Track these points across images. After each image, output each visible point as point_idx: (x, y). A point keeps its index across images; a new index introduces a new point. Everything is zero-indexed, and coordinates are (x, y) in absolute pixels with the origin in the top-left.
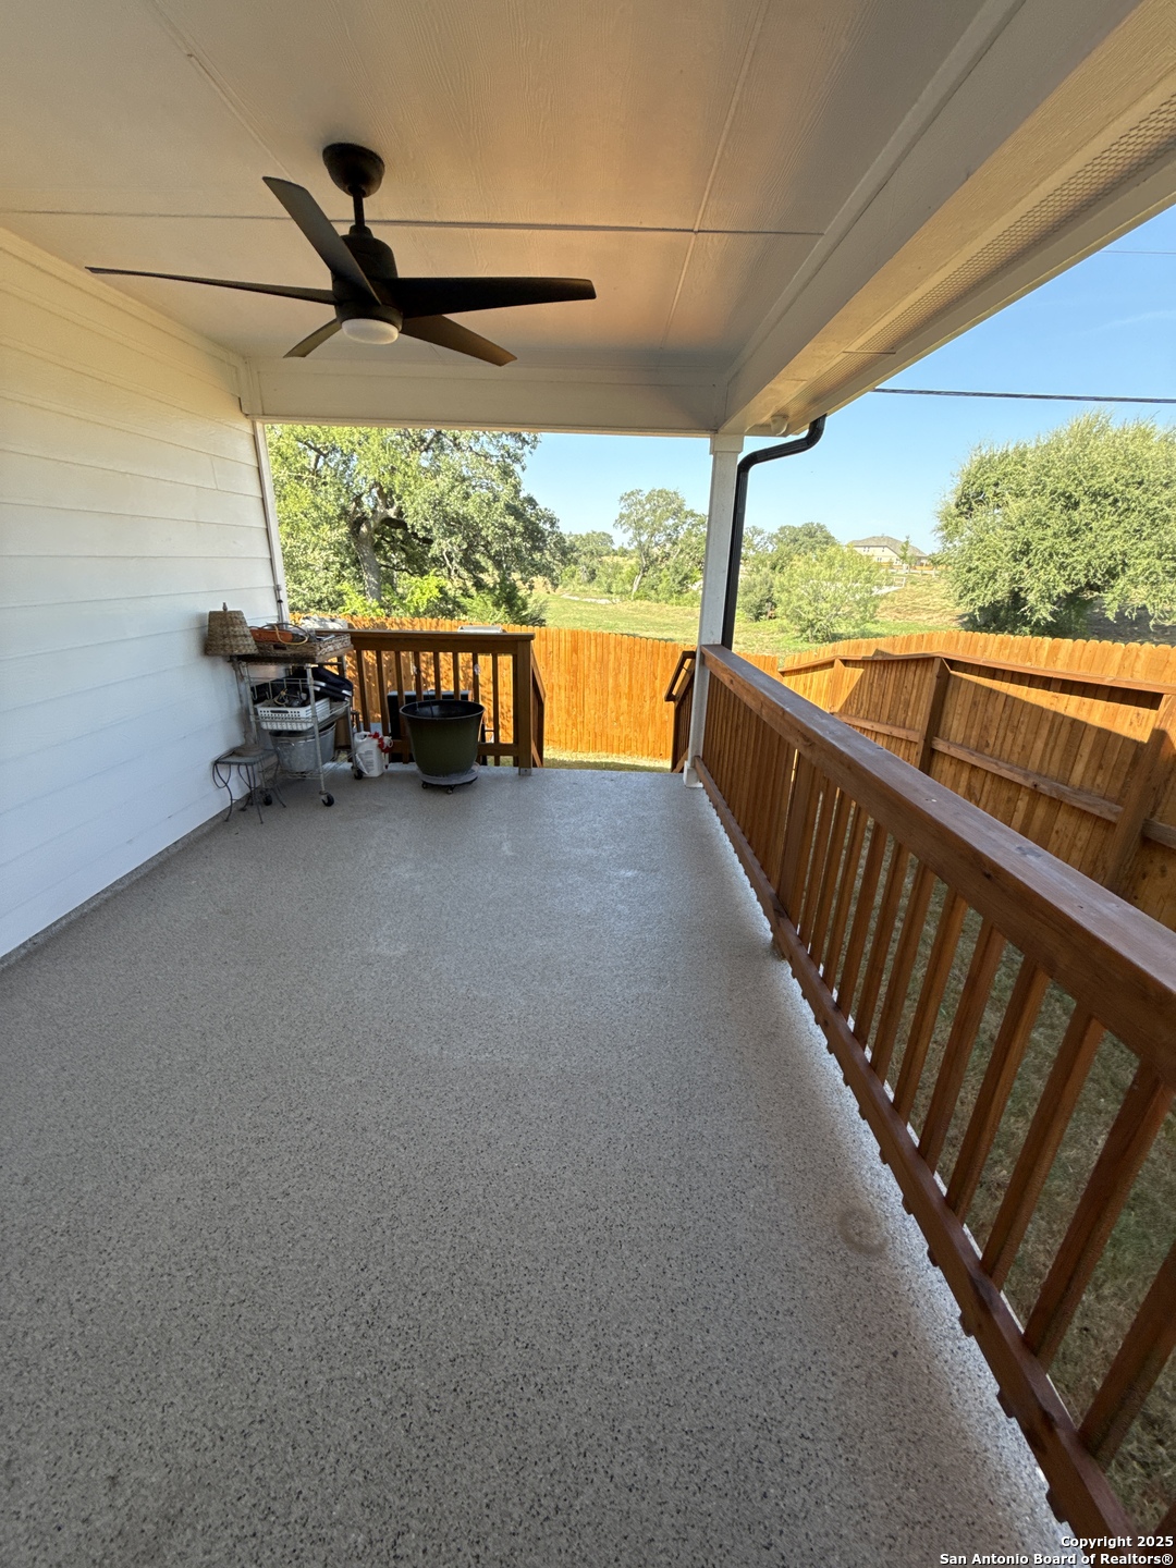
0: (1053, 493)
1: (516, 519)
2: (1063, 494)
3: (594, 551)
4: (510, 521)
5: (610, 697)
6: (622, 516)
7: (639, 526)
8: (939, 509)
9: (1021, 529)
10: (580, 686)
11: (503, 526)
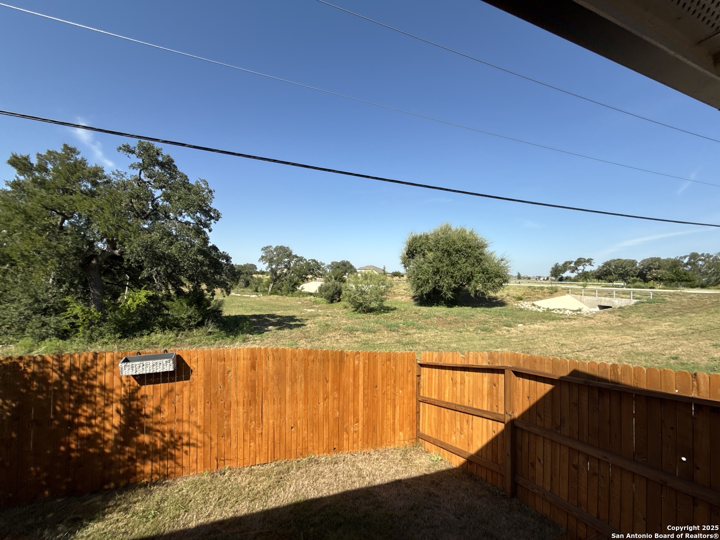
0: (442, 250)
1: (204, 256)
2: (446, 250)
3: (248, 273)
4: (200, 258)
5: (287, 405)
6: (263, 257)
7: (271, 261)
8: (401, 255)
9: (434, 263)
10: (259, 399)
11: (196, 261)
